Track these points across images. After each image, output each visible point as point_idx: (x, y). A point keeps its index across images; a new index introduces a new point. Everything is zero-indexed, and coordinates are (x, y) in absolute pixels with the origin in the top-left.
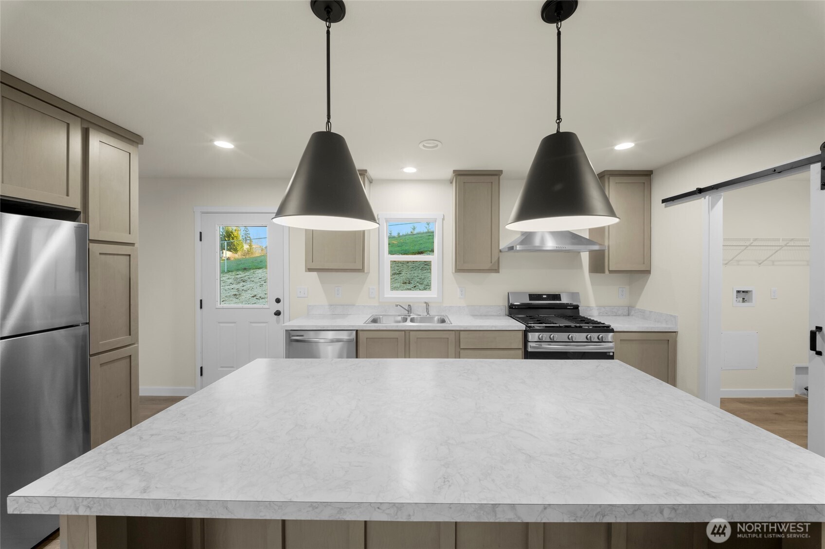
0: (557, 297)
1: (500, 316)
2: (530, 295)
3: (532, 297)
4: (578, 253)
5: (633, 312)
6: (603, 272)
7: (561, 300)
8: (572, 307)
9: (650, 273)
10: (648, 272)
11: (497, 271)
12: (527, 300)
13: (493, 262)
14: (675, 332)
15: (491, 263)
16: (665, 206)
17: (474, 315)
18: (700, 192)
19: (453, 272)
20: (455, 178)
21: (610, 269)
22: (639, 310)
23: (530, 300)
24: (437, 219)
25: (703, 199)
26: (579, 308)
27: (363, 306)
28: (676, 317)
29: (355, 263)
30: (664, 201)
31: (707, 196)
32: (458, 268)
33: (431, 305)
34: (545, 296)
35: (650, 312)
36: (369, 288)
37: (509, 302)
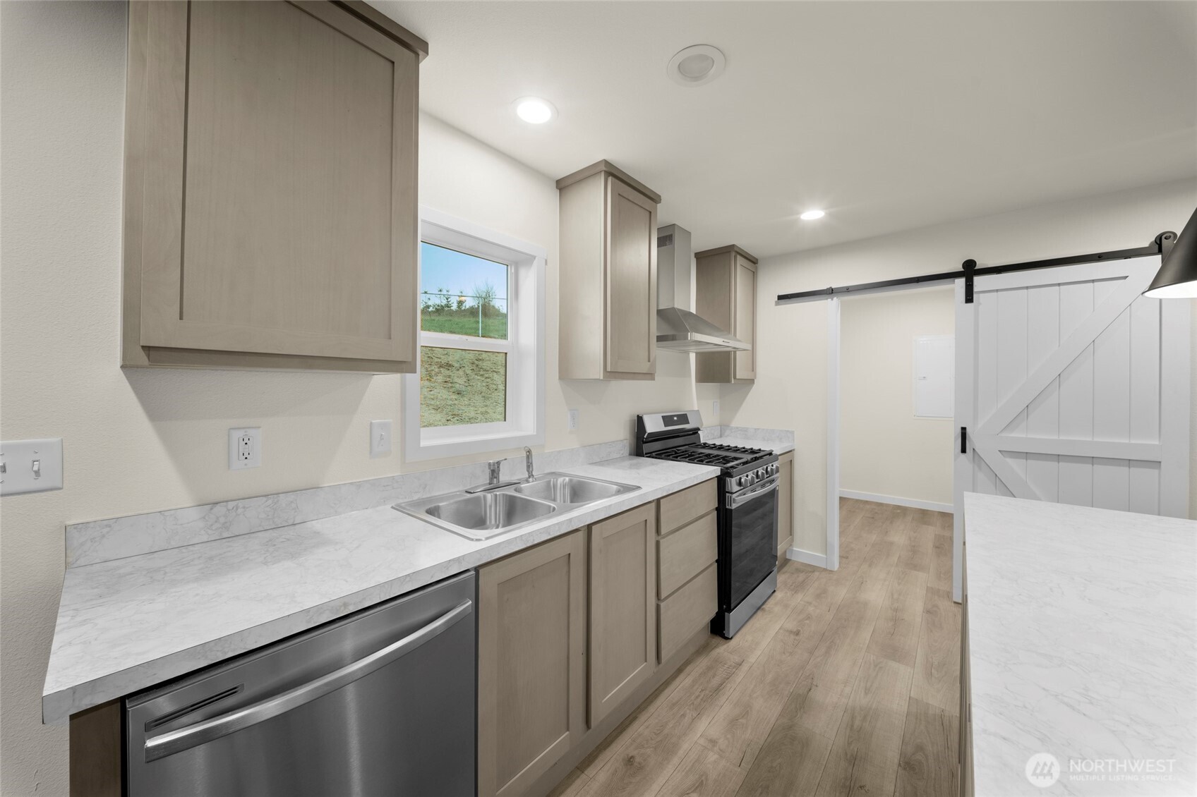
0: (684, 419)
1: (625, 458)
2: (664, 418)
3: (667, 420)
5: (728, 432)
6: (728, 381)
7: (688, 423)
9: (754, 382)
11: (650, 375)
12: (660, 427)
13: (651, 360)
14: (791, 451)
15: (649, 361)
16: (777, 304)
17: (592, 463)
18: (830, 292)
19: (560, 378)
20: (603, 176)
21: (737, 377)
22: (737, 428)
23: (665, 426)
24: (535, 257)
25: (829, 300)
26: (699, 432)
27: (351, 483)
28: (792, 433)
29: (390, 338)
30: (781, 298)
31: (835, 298)
32: (609, 369)
33: (534, 453)
34: (675, 418)
35: (755, 429)
36: (371, 423)
37: (645, 432)
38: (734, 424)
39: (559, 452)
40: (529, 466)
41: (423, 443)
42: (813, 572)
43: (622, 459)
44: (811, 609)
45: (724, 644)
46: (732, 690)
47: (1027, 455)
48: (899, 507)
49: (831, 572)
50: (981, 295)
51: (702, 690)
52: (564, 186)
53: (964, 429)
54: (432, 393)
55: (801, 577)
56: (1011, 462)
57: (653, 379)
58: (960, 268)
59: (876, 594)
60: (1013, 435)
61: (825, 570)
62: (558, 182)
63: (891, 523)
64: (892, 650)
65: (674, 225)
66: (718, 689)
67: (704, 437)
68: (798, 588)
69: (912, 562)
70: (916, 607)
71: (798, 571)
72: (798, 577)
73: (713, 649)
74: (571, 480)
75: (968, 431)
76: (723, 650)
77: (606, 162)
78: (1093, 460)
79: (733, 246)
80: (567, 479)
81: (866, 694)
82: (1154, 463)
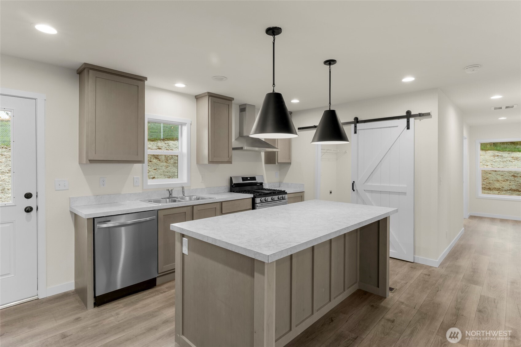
0: (254, 178)
1: (225, 192)
2: (243, 178)
3: (244, 179)
4: (260, 152)
5: (282, 185)
6: (275, 163)
7: (256, 180)
8: (259, 184)
9: (291, 164)
10: (290, 163)
11: (230, 162)
12: (241, 181)
13: (229, 156)
14: (303, 192)
15: (229, 157)
16: (298, 131)
17: (210, 194)
18: (315, 127)
19: (197, 163)
20: (207, 97)
21: (278, 162)
23: (243, 181)
24: (186, 123)
25: (315, 130)
26: (263, 184)
27: (129, 193)
28: (304, 185)
29: (138, 155)
30: (299, 129)
32: (210, 161)
33: (185, 188)
34: (249, 178)
35: (291, 184)
36: (134, 177)
37: (233, 183)
38: (284, 182)
39: (197, 189)
40: (183, 192)
41: (148, 184)
43: (224, 192)
47: (372, 192)
50: (360, 131)
52: (198, 98)
53: (354, 182)
54: (167, 169)
56: (368, 194)
57: (232, 163)
60: (368, 184)
62: (196, 96)
65: (246, 104)
67: (266, 186)
74: (197, 197)
77: (208, 93)
80: (195, 197)
82: (405, 194)
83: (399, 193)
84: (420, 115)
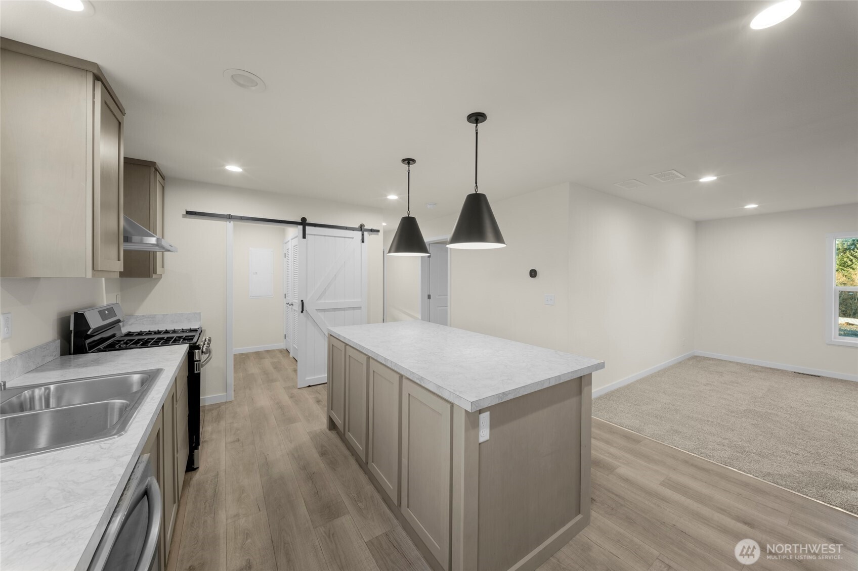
0: (113, 311)
2: (100, 313)
3: (102, 315)
9: (160, 277)
13: (121, 259)
16: (184, 216)
18: (229, 217)
20: (90, 76)
21: (157, 273)
22: (143, 316)
23: (102, 321)
25: (228, 222)
26: (120, 323)
28: (200, 314)
30: (188, 213)
31: (232, 222)
32: (97, 268)
34: (107, 313)
35: (164, 315)
37: (89, 329)
38: (136, 314)
42: (220, 407)
44: (235, 425)
45: (195, 474)
46: (224, 489)
47: (324, 310)
48: (242, 354)
49: (231, 402)
50: (309, 236)
51: (205, 503)
53: (302, 301)
55: (215, 413)
56: (321, 314)
58: (300, 220)
59: (263, 400)
60: (321, 302)
61: (226, 403)
63: (244, 363)
64: (289, 420)
66: (215, 494)
67: (124, 327)
68: (219, 418)
69: (269, 380)
70: (285, 399)
71: (210, 410)
72: (212, 413)
73: (190, 480)
75: (304, 301)
76: (197, 476)
78: (345, 309)
79: (154, 163)
81: (291, 443)
82: (360, 308)
83: (354, 308)
84: (371, 230)
